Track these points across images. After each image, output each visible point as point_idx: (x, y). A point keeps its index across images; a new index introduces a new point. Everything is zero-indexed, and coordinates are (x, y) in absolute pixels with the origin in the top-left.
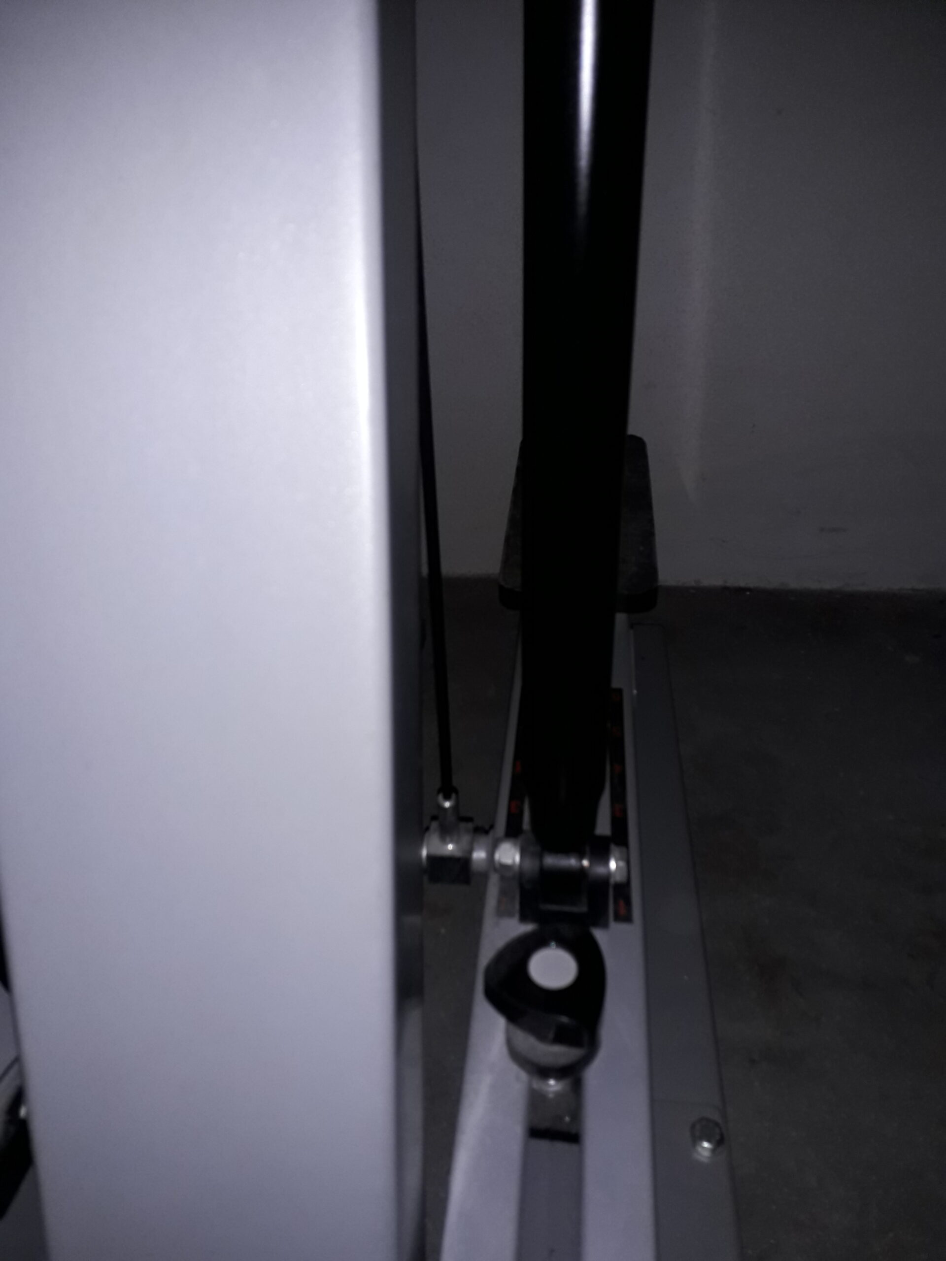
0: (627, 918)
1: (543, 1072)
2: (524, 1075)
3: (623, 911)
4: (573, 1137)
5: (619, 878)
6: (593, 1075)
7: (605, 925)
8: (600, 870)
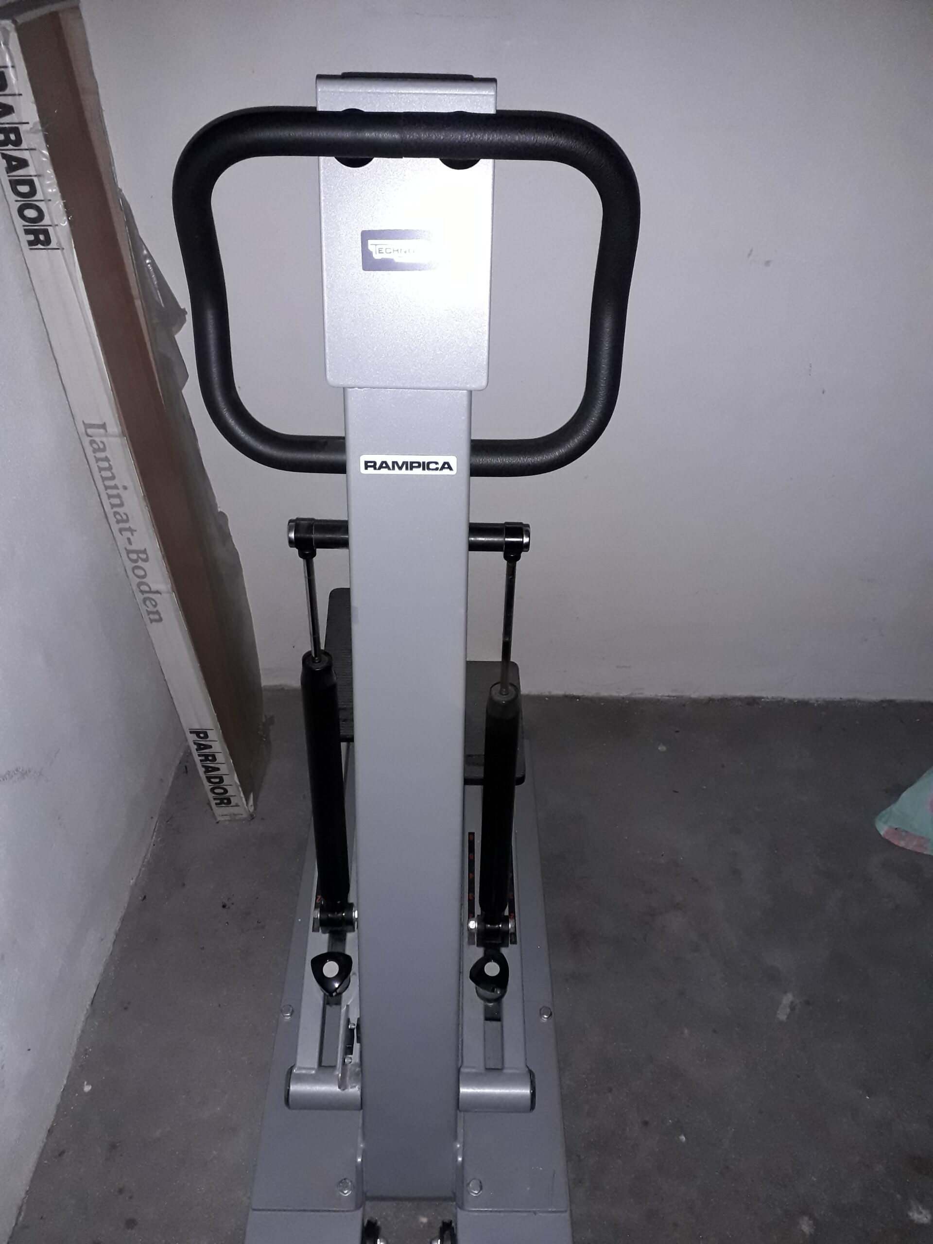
0: (515, 942)
1: (489, 1001)
2: (482, 1002)
3: (513, 940)
4: (499, 1019)
5: (512, 931)
6: (505, 999)
7: (507, 946)
8: (505, 928)
